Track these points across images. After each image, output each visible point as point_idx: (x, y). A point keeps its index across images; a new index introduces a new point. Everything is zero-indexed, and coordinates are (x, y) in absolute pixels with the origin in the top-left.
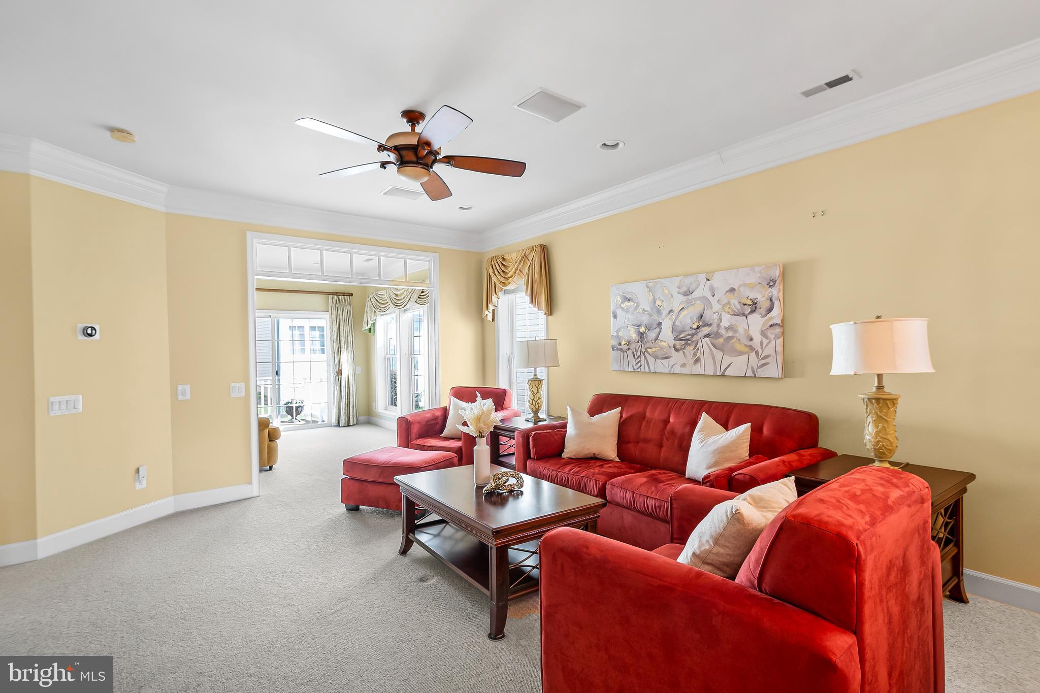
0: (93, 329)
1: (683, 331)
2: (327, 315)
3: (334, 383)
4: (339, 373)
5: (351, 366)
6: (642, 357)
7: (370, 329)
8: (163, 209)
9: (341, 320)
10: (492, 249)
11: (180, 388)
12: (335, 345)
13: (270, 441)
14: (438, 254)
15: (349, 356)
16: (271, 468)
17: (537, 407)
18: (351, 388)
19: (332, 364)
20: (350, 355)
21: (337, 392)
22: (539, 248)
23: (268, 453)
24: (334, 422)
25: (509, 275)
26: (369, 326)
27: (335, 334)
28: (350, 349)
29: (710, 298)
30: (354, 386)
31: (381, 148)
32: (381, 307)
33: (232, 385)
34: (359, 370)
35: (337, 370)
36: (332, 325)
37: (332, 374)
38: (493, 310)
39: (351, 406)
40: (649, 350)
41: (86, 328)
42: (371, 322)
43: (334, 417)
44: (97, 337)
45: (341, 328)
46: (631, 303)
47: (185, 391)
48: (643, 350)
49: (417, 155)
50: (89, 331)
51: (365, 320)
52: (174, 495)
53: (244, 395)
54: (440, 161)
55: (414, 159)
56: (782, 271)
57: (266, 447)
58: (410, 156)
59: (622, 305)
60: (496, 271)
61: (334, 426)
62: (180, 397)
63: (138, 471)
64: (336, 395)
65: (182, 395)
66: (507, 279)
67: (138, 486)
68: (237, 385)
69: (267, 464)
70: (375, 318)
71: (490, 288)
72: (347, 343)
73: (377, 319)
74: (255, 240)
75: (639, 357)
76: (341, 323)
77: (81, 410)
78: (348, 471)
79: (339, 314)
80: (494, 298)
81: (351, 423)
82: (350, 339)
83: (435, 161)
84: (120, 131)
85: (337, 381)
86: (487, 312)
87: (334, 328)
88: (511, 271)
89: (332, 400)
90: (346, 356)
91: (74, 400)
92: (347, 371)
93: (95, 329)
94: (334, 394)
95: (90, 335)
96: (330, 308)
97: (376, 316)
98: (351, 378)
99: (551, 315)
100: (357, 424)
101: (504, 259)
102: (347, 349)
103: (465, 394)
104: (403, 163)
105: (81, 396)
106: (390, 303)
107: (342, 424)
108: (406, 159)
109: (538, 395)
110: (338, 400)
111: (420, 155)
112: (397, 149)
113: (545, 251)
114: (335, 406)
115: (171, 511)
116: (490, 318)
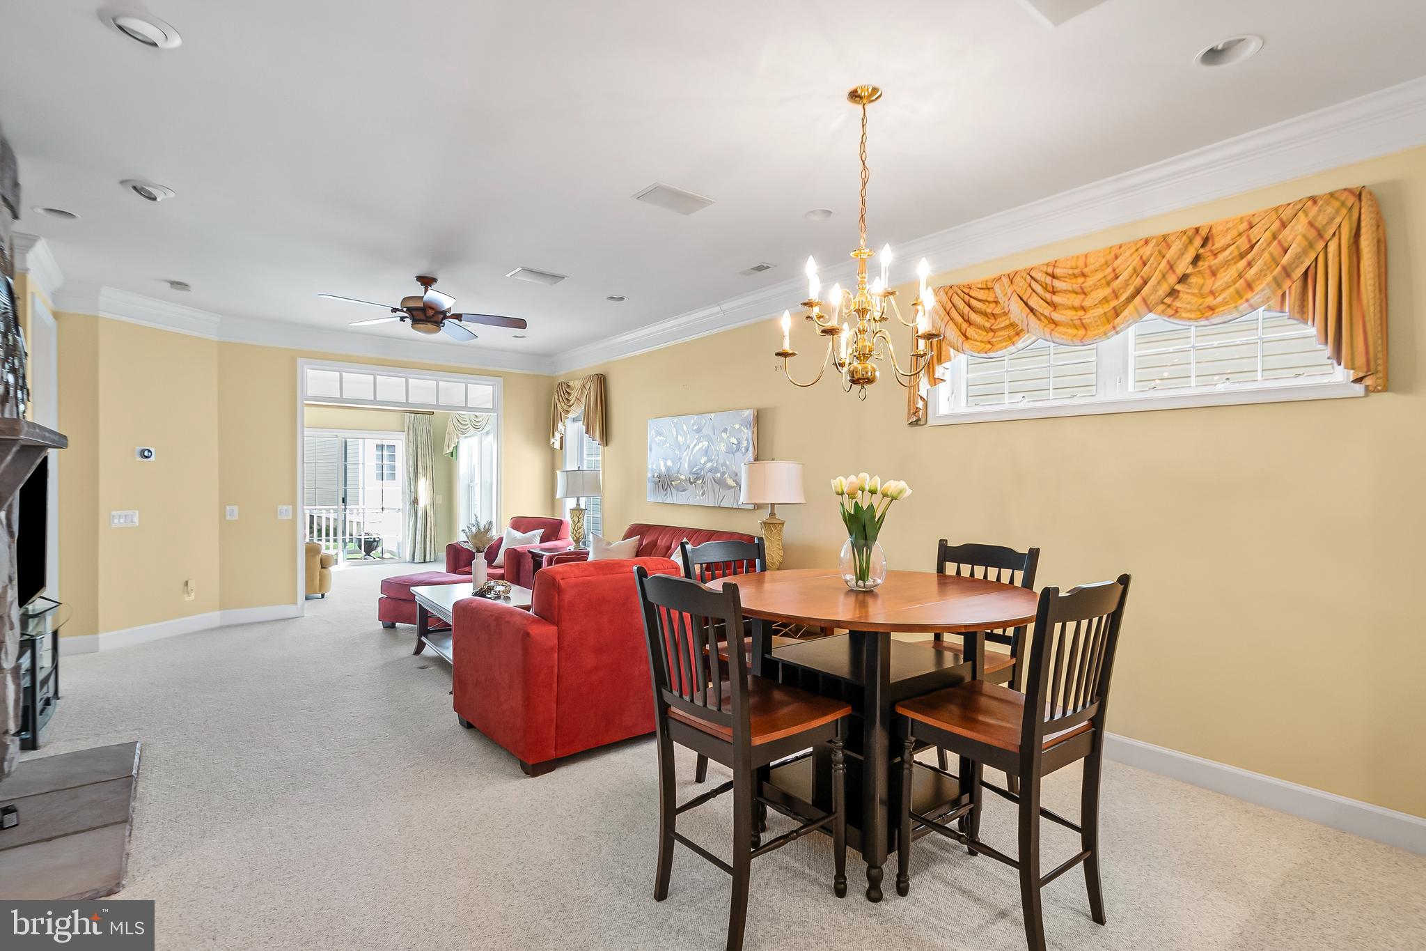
0: (149, 451)
1: (695, 466)
2: (403, 436)
3: (409, 514)
4: (415, 502)
5: (429, 493)
6: (669, 489)
7: (452, 453)
8: (215, 338)
9: (419, 442)
10: (562, 374)
11: (228, 508)
12: (411, 470)
13: (322, 568)
14: (502, 379)
15: (428, 483)
16: (323, 596)
17: (577, 535)
18: (429, 520)
19: (407, 491)
20: (429, 481)
21: (412, 524)
22: (596, 377)
23: (321, 580)
24: (408, 557)
25: (571, 403)
26: (451, 449)
27: (411, 458)
28: (429, 475)
29: (712, 436)
30: (432, 517)
31: (394, 310)
32: (462, 429)
33: (280, 507)
34: (440, 500)
35: (413, 498)
36: (409, 447)
37: (408, 504)
38: (562, 438)
39: (428, 539)
40: (673, 483)
41: (143, 451)
42: (453, 445)
43: (409, 552)
44: (152, 458)
45: (419, 450)
46: (662, 438)
47: (233, 512)
48: (669, 483)
49: (425, 315)
50: (146, 454)
51: (446, 443)
52: (221, 610)
53: (291, 518)
54: (449, 317)
55: (423, 317)
56: (756, 414)
57: (318, 574)
58: (420, 315)
59: (656, 439)
60: (560, 398)
61: (409, 562)
62: (228, 518)
63: (186, 584)
64: (411, 527)
65: (230, 515)
66: (570, 406)
67: (187, 598)
68: (285, 507)
69: (318, 591)
70: (457, 440)
71: (557, 415)
72: (426, 468)
73: (461, 442)
74: (305, 367)
75: (667, 489)
76: (419, 446)
77: (137, 524)
78: (384, 591)
79: (416, 435)
80: (560, 426)
81: (428, 560)
82: (429, 463)
83: (445, 317)
84: (178, 283)
85: (413, 511)
86: (553, 440)
87: (411, 450)
88: (573, 398)
89: (407, 532)
90: (423, 485)
91: (132, 515)
92: (424, 500)
93: (151, 452)
94: (409, 526)
95: (147, 457)
96: (406, 428)
97: (458, 438)
98: (428, 508)
99: (606, 445)
100: (435, 561)
101: (568, 386)
102: (425, 475)
103: (521, 524)
104: (416, 321)
105: (137, 512)
106: (469, 425)
107: (417, 560)
108: (417, 318)
109: (580, 524)
110: (413, 533)
111: (428, 315)
112: (409, 310)
113: (602, 382)
114: (410, 540)
115: (217, 624)
116: (557, 446)
